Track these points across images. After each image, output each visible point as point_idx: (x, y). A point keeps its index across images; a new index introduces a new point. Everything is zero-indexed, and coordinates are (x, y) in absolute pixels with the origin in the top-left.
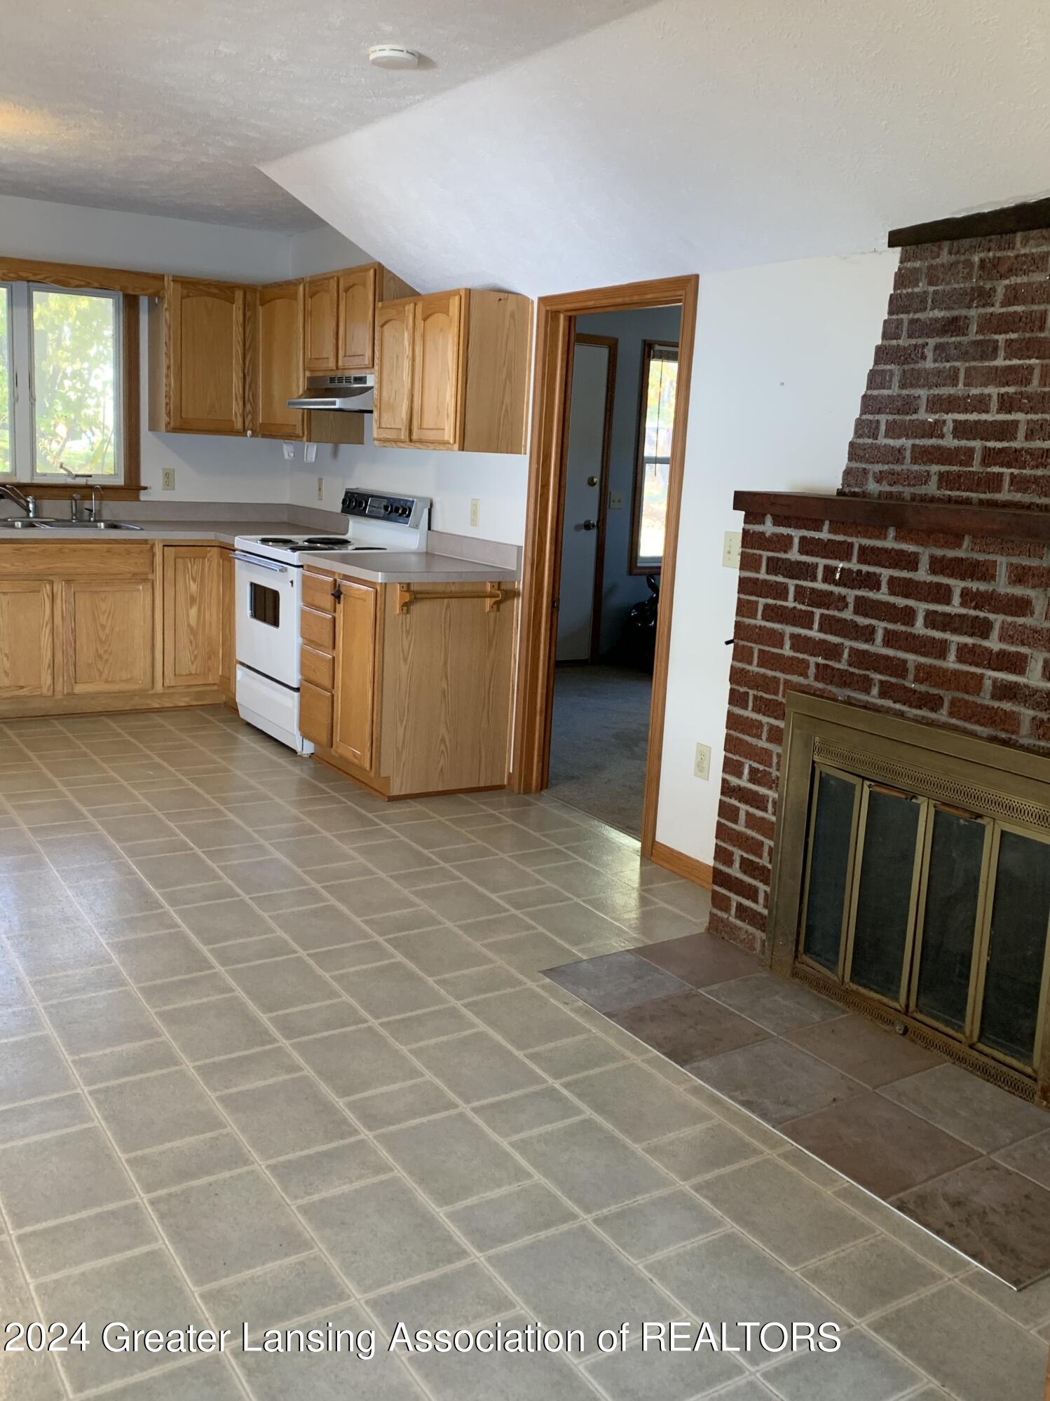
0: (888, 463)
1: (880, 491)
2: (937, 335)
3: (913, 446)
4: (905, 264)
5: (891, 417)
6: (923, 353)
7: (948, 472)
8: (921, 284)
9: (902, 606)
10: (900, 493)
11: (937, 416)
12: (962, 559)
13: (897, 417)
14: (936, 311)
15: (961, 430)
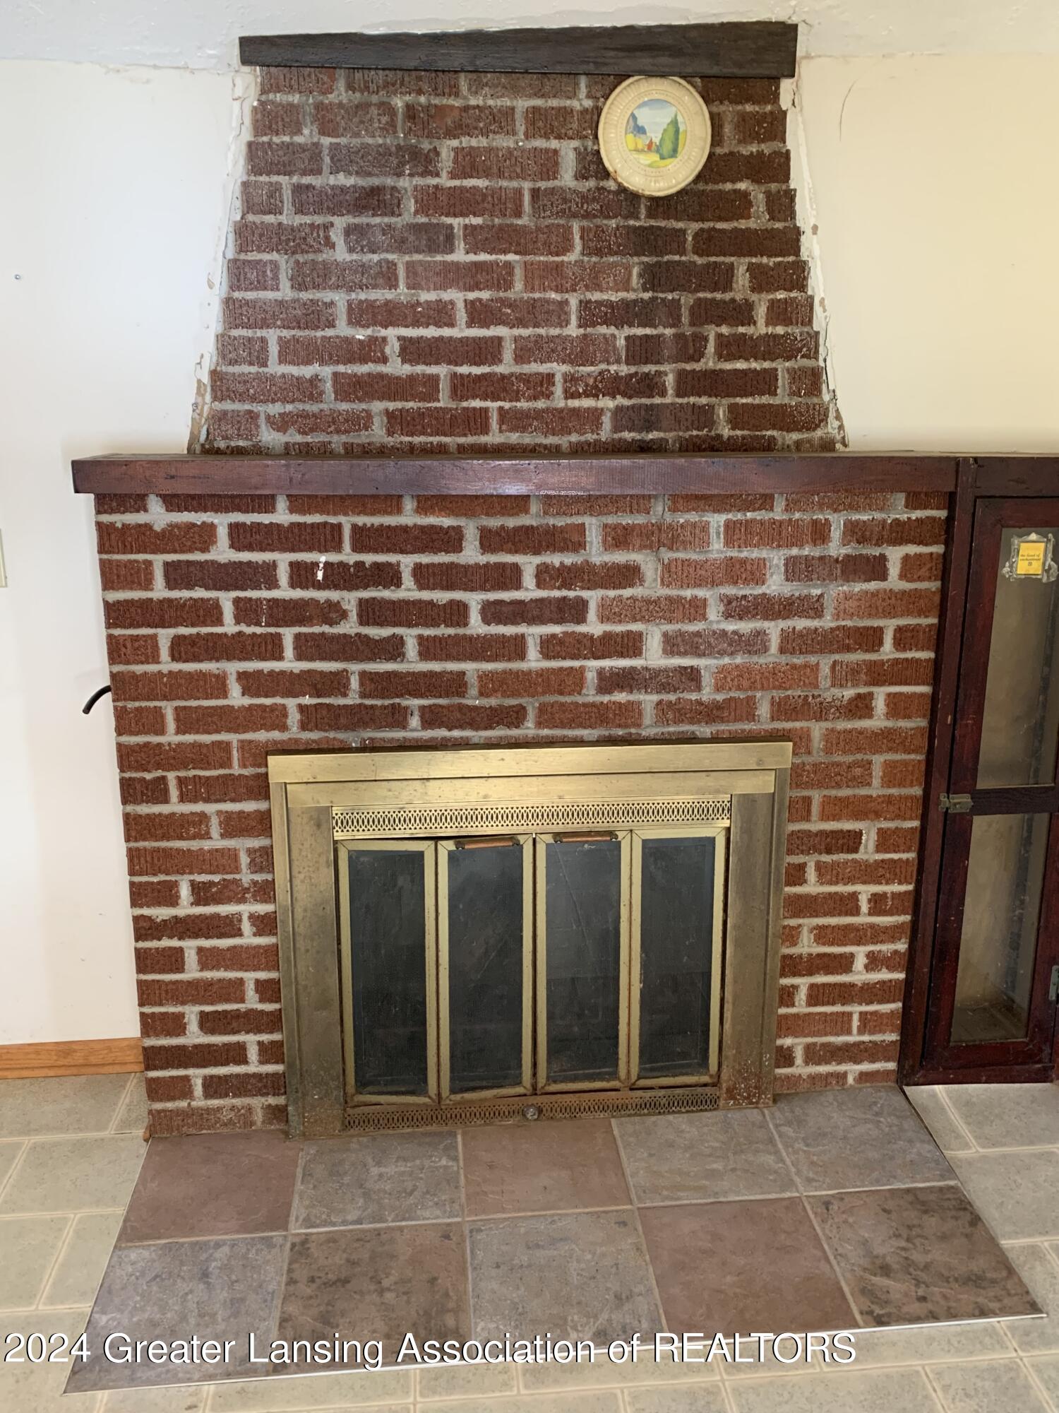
0: (293, 402)
1: (287, 443)
2: (349, 212)
3: (335, 374)
4: (271, 96)
5: (286, 333)
6: (327, 238)
7: (401, 410)
8: (306, 131)
9: (444, 602)
10: (324, 444)
11: (369, 332)
12: (532, 526)
13: (298, 333)
14: (341, 176)
15: (411, 350)
